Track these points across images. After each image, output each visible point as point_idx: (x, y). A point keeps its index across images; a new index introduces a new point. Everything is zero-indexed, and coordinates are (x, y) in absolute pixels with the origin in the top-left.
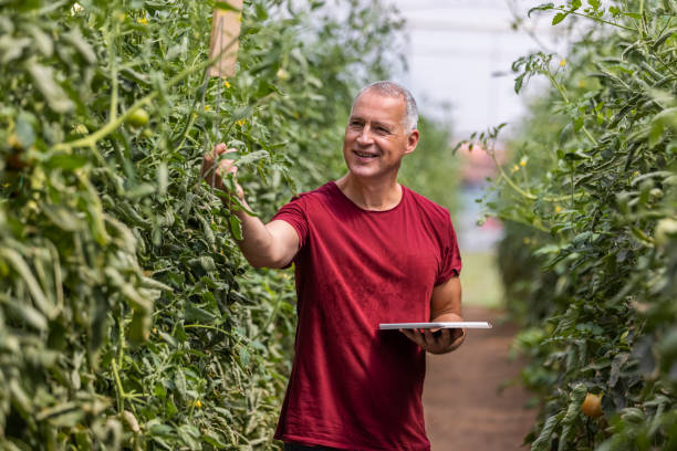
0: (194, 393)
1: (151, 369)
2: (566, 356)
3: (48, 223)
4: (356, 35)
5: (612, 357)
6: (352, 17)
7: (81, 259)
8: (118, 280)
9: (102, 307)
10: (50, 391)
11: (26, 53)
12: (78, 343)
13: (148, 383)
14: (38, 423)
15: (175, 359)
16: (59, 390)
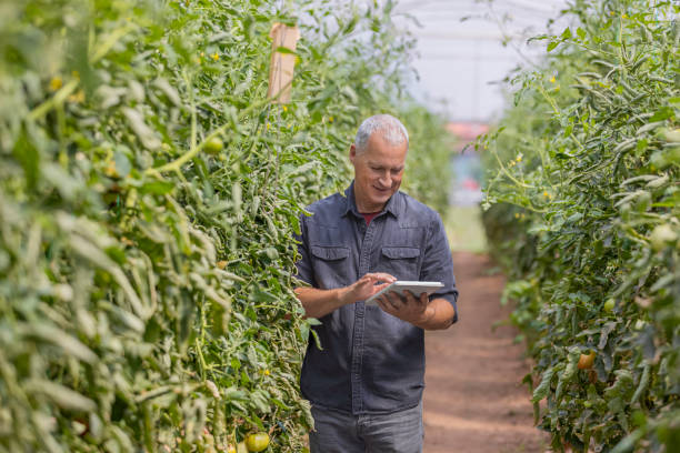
0: (264, 365)
1: (226, 343)
2: (555, 313)
3: (143, 236)
4: (377, 53)
5: (602, 325)
6: (373, 39)
7: (170, 265)
8: (202, 283)
9: (188, 306)
10: (147, 377)
11: (122, 101)
12: (169, 330)
13: (225, 357)
14: (137, 404)
15: (248, 336)
16: (155, 376)
